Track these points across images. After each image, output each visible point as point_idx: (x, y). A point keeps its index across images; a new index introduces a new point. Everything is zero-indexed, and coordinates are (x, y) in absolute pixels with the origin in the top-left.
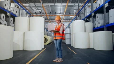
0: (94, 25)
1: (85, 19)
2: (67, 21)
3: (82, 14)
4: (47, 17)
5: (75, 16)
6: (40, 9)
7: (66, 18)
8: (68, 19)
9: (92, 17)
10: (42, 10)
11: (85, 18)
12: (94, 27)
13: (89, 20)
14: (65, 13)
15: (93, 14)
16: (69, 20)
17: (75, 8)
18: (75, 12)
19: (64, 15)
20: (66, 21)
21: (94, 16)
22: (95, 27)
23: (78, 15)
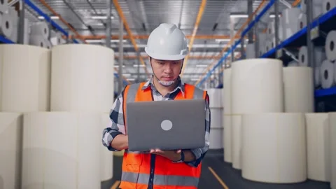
0: (317, 78)
1: (279, 52)
2: (205, 58)
3: (264, 31)
4: (130, 43)
5: (236, 37)
6: (104, 11)
7: (202, 46)
8: (208, 50)
9: (311, 45)
10: (112, 15)
11: (278, 47)
12: (317, 83)
13: (293, 57)
14: (196, 28)
15: (314, 33)
16: (210, 54)
17: (234, 9)
18: (236, 25)
19: (194, 35)
20: (200, 58)
21: (320, 42)
22: (320, 86)
23: (247, 35)
